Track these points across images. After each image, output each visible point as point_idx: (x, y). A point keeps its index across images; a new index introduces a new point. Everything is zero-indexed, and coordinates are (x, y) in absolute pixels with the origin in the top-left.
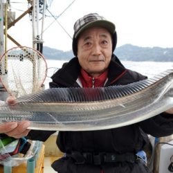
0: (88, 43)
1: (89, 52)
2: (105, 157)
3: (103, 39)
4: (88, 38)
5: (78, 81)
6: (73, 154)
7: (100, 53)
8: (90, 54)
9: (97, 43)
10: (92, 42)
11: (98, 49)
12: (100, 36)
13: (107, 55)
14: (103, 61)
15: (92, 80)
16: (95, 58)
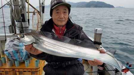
0: (58, 12)
1: (58, 16)
2: (66, 63)
3: (65, 11)
4: (58, 10)
5: (53, 30)
6: (52, 63)
7: (63, 17)
8: (59, 17)
9: (62, 12)
10: (59, 12)
11: (62, 16)
12: (63, 10)
13: (66, 18)
14: (64, 21)
15: (59, 29)
16: (61, 20)
